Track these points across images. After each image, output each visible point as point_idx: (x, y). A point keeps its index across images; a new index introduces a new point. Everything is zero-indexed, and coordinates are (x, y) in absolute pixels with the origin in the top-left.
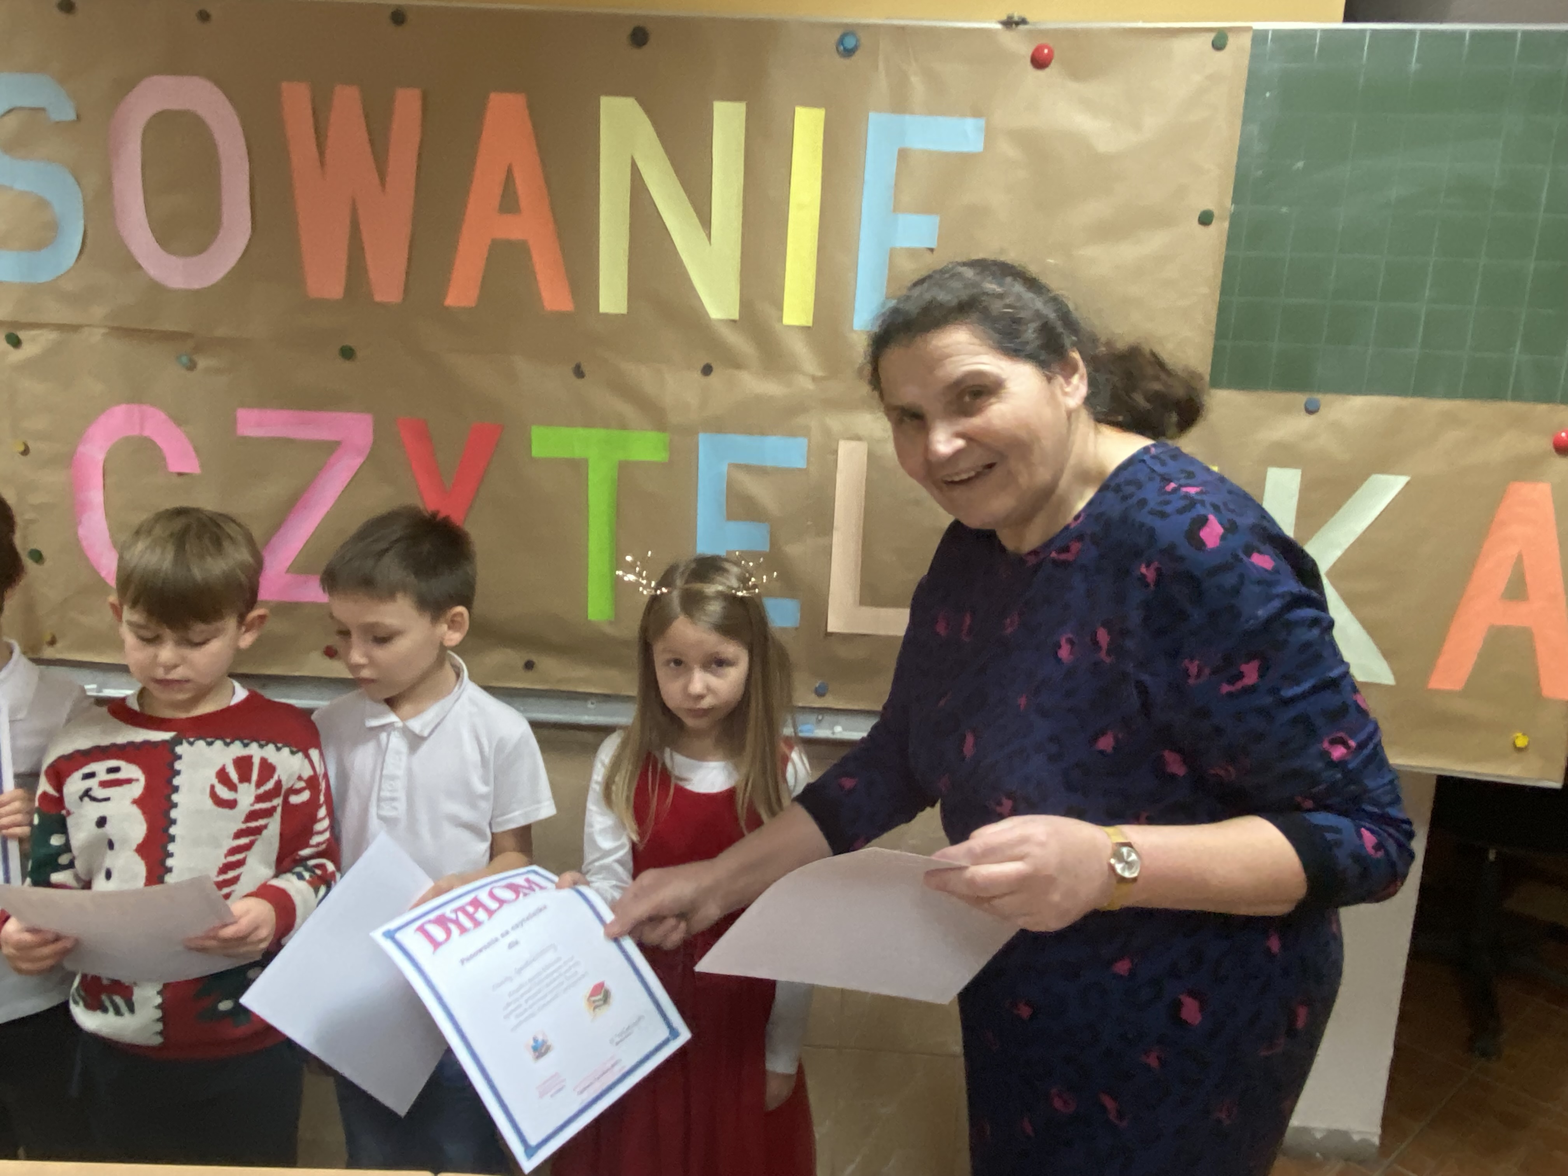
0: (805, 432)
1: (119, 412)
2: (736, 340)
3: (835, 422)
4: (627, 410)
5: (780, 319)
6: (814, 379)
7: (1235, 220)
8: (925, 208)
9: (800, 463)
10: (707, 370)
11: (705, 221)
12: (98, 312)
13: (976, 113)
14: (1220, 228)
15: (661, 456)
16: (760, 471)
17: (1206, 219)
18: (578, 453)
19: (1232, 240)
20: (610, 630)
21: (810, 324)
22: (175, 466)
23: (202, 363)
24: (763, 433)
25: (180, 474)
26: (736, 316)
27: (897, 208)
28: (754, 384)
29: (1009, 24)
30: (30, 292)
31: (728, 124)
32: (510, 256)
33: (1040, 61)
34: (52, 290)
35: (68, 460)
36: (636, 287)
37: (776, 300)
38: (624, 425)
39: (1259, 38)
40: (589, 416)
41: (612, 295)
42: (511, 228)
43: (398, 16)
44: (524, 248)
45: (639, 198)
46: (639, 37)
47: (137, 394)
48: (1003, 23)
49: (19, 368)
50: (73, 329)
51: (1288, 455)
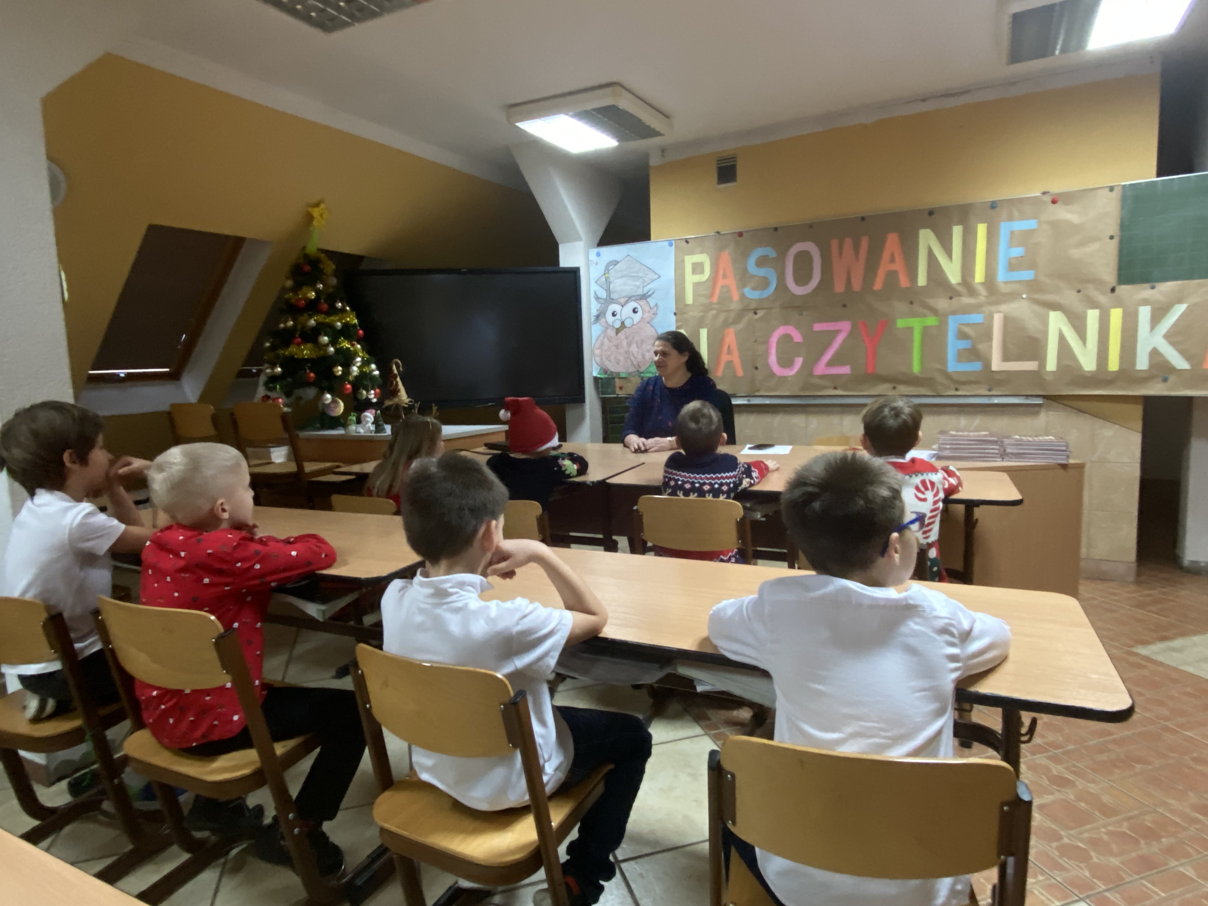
0: (983, 312)
1: (782, 328)
2: (960, 289)
3: (993, 308)
4: (926, 311)
5: (974, 281)
6: (986, 297)
7: (1121, 237)
8: (1020, 245)
9: (981, 321)
10: (951, 298)
11: (950, 256)
12: (779, 303)
13: (1035, 218)
14: (1116, 240)
15: (936, 323)
16: (968, 325)
17: (1112, 238)
18: (911, 325)
19: (1121, 242)
20: (920, 376)
21: (984, 281)
22: (795, 340)
23: (805, 313)
24: (969, 313)
25: (796, 343)
26: (960, 282)
27: (1010, 247)
28: (967, 300)
29: (1044, 193)
30: (761, 300)
31: (957, 231)
32: (892, 275)
33: (1054, 202)
34: (767, 299)
35: (767, 342)
36: (929, 278)
37: (973, 276)
38: (925, 316)
39: (1124, 187)
40: (914, 315)
41: (922, 281)
42: (893, 267)
43: (863, 219)
44: (896, 272)
45: (931, 254)
46: (931, 213)
47: (786, 323)
48: (1042, 194)
49: (757, 320)
50: (771, 308)
51: (1145, 302)
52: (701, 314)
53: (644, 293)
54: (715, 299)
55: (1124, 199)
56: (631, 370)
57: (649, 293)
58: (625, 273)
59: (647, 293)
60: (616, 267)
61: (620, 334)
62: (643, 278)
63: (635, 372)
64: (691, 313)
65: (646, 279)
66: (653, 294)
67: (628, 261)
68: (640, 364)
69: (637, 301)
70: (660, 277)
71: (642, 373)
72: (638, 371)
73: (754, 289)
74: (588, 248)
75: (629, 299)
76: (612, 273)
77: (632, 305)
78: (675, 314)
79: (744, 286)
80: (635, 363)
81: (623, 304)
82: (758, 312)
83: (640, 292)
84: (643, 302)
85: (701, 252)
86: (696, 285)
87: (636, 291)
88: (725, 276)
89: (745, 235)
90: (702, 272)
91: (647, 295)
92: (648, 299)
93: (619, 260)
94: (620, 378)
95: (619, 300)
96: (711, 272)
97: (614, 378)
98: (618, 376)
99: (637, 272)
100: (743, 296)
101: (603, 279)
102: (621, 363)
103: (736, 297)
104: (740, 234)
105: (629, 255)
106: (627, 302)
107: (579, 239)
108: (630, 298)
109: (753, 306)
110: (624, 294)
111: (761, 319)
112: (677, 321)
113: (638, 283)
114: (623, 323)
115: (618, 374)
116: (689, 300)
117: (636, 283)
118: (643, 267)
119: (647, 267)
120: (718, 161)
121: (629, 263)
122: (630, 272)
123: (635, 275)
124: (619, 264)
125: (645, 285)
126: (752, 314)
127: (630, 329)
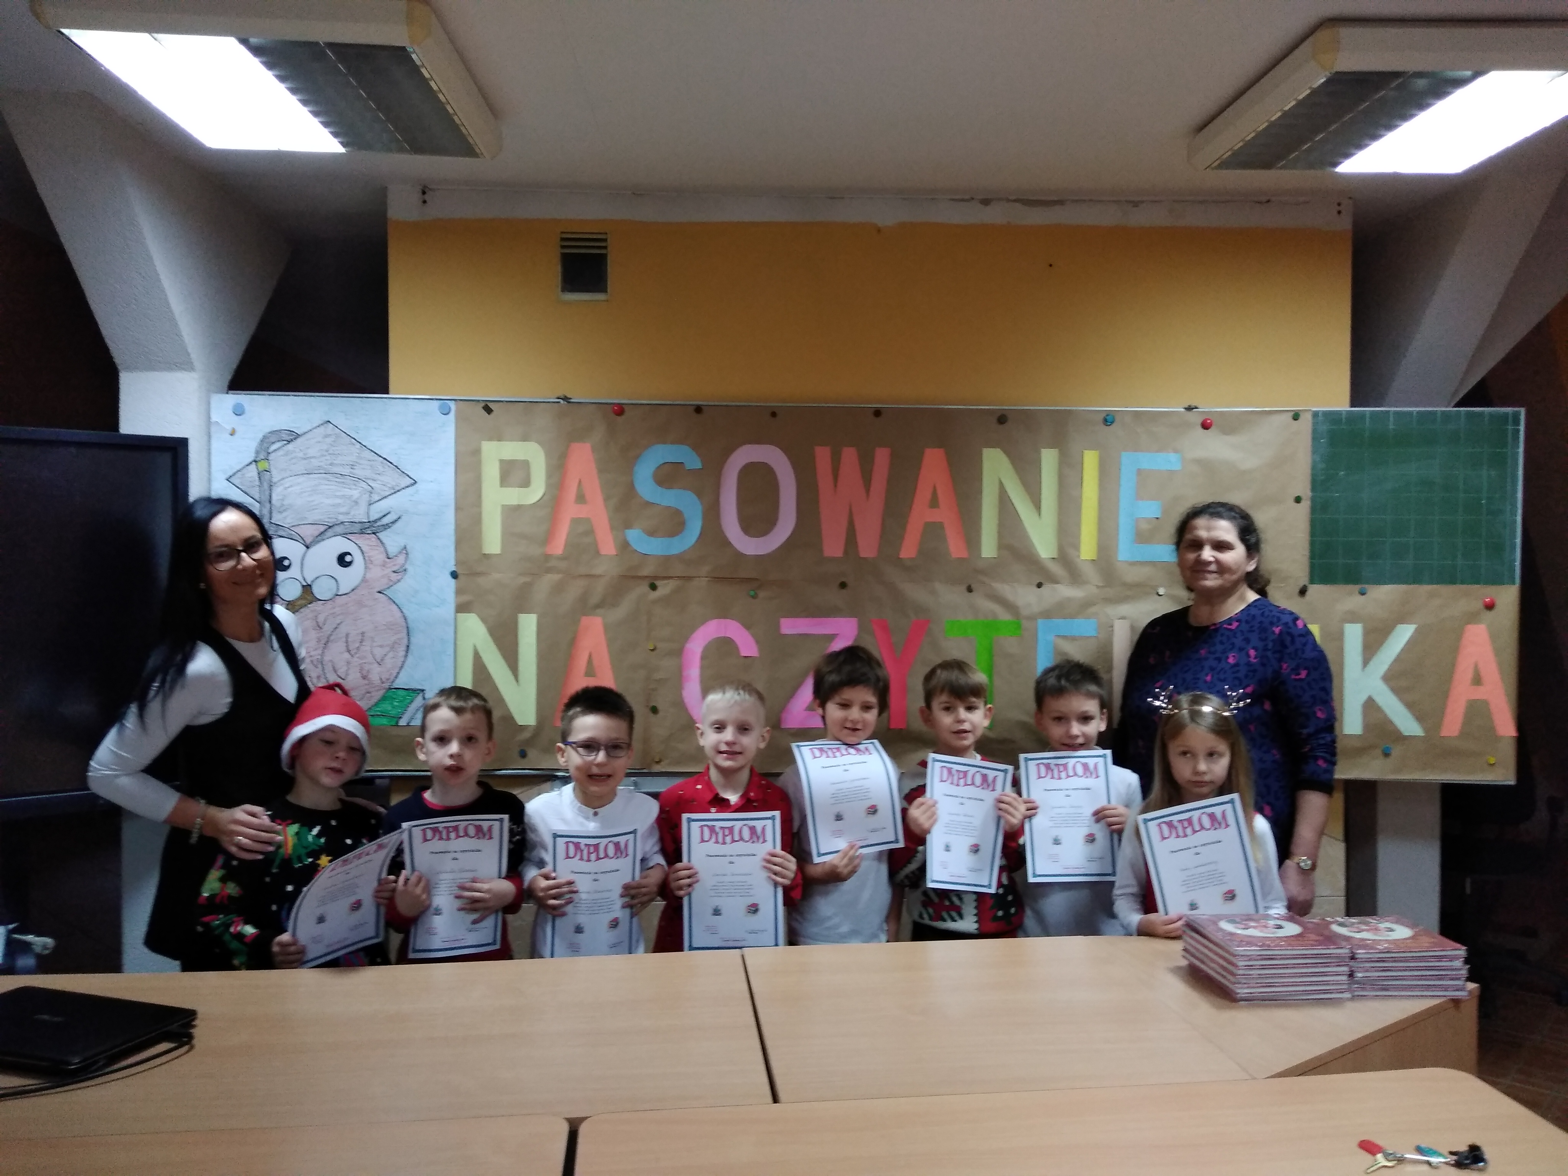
0: (1095, 616)
1: (714, 623)
2: (1056, 569)
3: (1113, 610)
4: (996, 608)
5: (1079, 556)
6: (1098, 587)
7: (1313, 500)
8: (1152, 498)
9: (1093, 633)
10: (1039, 585)
11: (1038, 506)
12: (705, 570)
13: (1174, 451)
14: (1306, 504)
16: (1069, 639)
17: (1298, 500)
19: (1313, 509)
21: (1095, 558)
22: (743, 652)
23: (762, 594)
24: (1072, 618)
25: (745, 657)
26: (1055, 556)
27: (1139, 497)
28: (1066, 591)
29: (1189, 409)
30: (667, 560)
31: (1049, 458)
32: (934, 530)
33: (1206, 426)
34: (680, 558)
35: (679, 652)
36: (1002, 546)
37: (1077, 547)
38: (994, 616)
39: (1315, 414)
40: (976, 613)
41: (988, 548)
42: (935, 516)
43: (877, 413)
44: (941, 525)
45: (1004, 500)
46: (1002, 419)
47: (723, 613)
48: (1185, 409)
49: (655, 602)
50: (689, 578)
51: (1353, 617)
52: (523, 579)
53: (371, 520)
54: (558, 547)
55: (1316, 435)
57: (385, 521)
58: (315, 463)
59: (380, 519)
60: (290, 446)
62: (370, 482)
64: (496, 576)
65: (377, 485)
66: (394, 522)
67: (327, 436)
69: (349, 536)
70: (416, 483)
73: (651, 533)
74: (211, 389)
75: (327, 530)
76: (279, 460)
77: (338, 545)
78: (454, 575)
79: (628, 525)
81: (308, 542)
82: (658, 583)
83: (360, 514)
84: (366, 542)
85: (525, 438)
86: (512, 512)
87: (348, 513)
88: (581, 498)
89: (628, 413)
90: (526, 483)
91: (379, 523)
92: (380, 535)
93: (300, 432)
95: (298, 530)
96: (549, 486)
99: (352, 466)
100: (625, 546)
101: (252, 471)
103: (608, 547)
104: (619, 410)
105: (329, 422)
106: (320, 537)
107: (186, 365)
108: (330, 527)
109: (646, 572)
110: (314, 517)
111: (666, 601)
112: (459, 592)
113: (355, 493)
114: (307, 588)
116: (493, 544)
117: (347, 492)
118: (367, 454)
119: (380, 456)
120: (563, 239)
121: (329, 440)
122: (331, 464)
123: (346, 471)
124: (299, 440)
125: (373, 500)
126: (644, 588)
127: (329, 605)
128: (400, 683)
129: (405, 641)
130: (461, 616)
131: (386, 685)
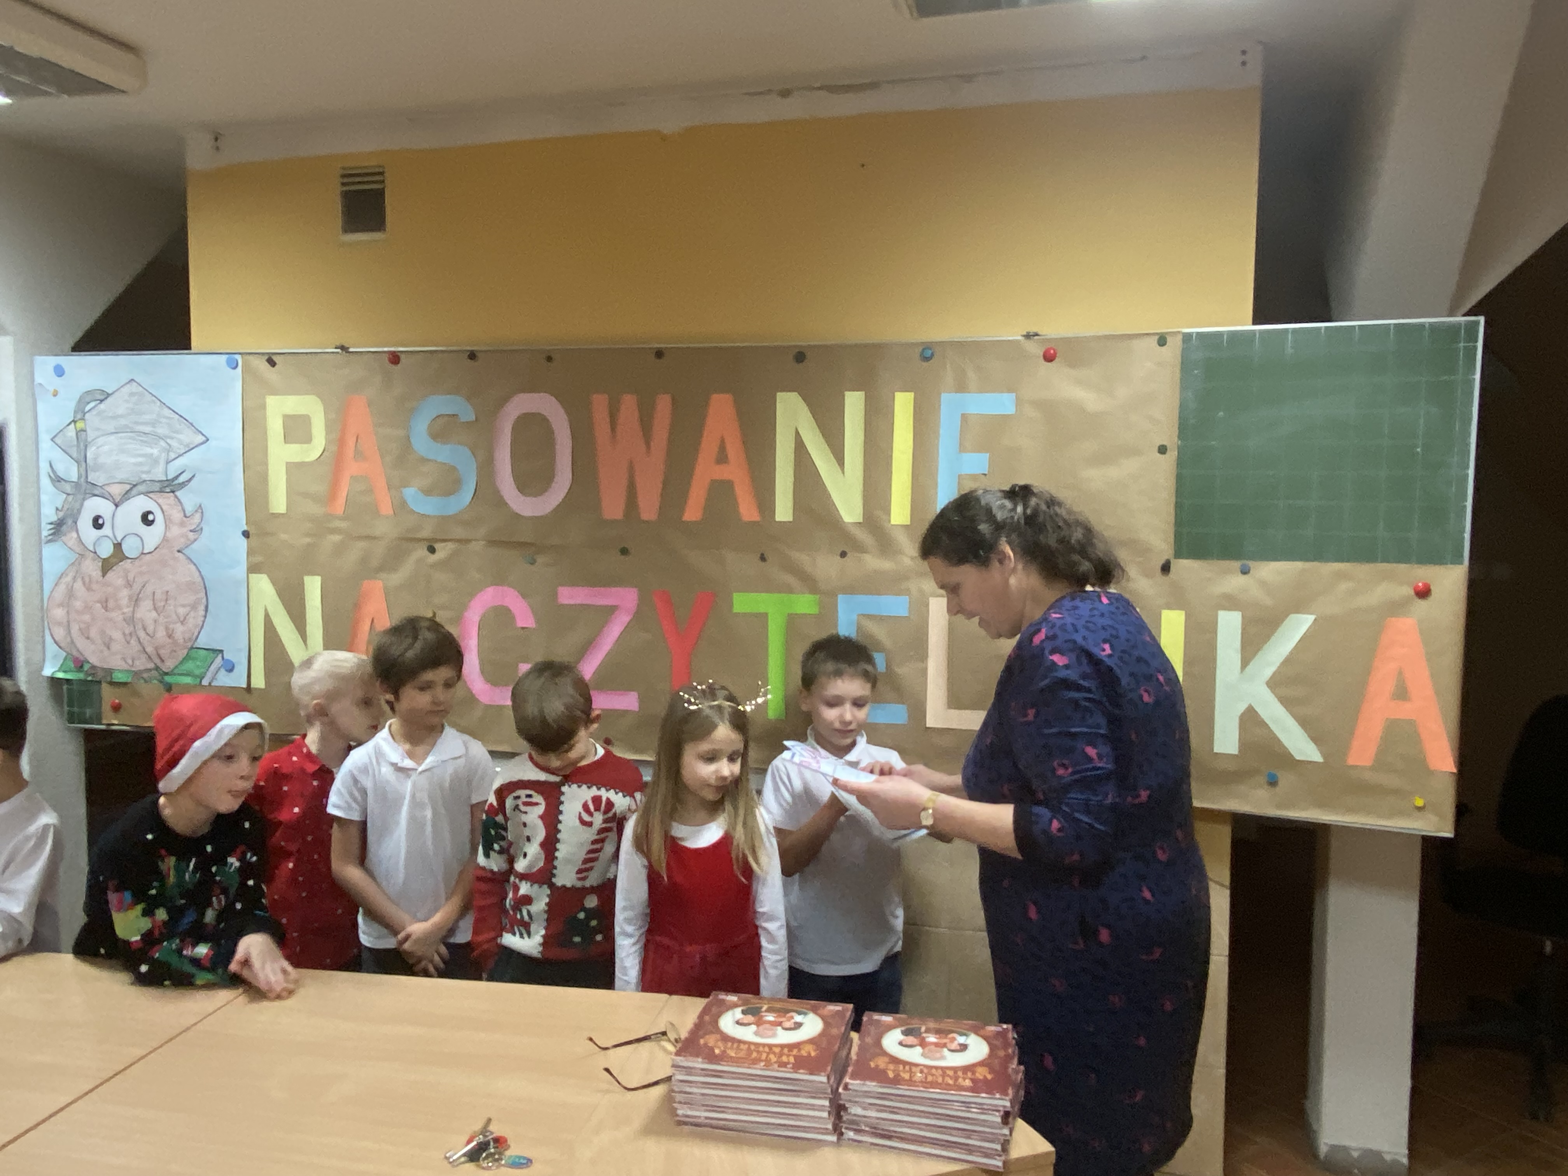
0: (907, 592)
1: (490, 590)
2: (862, 536)
3: (926, 586)
4: (793, 581)
5: (890, 521)
6: (912, 558)
7: (1181, 451)
8: (979, 449)
9: (904, 612)
10: (843, 554)
11: (841, 462)
12: (482, 531)
13: (1010, 390)
14: (1172, 455)
15: (813, 610)
16: (880, 619)
17: (1162, 450)
18: (762, 610)
19: (1181, 463)
20: (783, 727)
21: (909, 523)
22: (520, 624)
23: (540, 559)
24: (880, 594)
25: (523, 628)
26: (861, 520)
27: (962, 448)
28: (873, 562)
29: (1028, 336)
30: (444, 520)
31: (854, 403)
32: (722, 489)
33: (1049, 357)
34: (455, 519)
35: (457, 621)
36: (798, 506)
37: (887, 509)
38: (790, 590)
39: (1187, 337)
40: (769, 586)
41: (784, 511)
42: (724, 472)
43: (659, 354)
44: (729, 485)
45: (800, 452)
46: (800, 357)
47: (499, 580)
48: (1024, 336)
49: (433, 566)
50: (467, 541)
51: (1230, 602)
52: (308, 540)
53: (170, 477)
54: (339, 507)
55: (1186, 366)
56: (141, 664)
58: (123, 422)
59: (177, 477)
60: (103, 406)
61: (110, 575)
62: (169, 441)
63: (149, 670)
64: (284, 536)
65: (174, 443)
66: (190, 480)
67: (132, 394)
68: (162, 652)
69: (151, 495)
70: (208, 440)
71: (166, 674)
72: (157, 668)
73: (428, 492)
75: (132, 488)
76: (93, 420)
77: (141, 502)
78: (246, 534)
79: (404, 482)
80: (149, 649)
81: (118, 499)
82: (437, 546)
83: (159, 474)
84: (167, 500)
85: (305, 391)
86: (294, 469)
87: (148, 472)
88: (359, 455)
89: (403, 361)
90: (307, 439)
92: (178, 493)
93: (110, 392)
94: (112, 683)
95: (107, 488)
96: (328, 442)
97: (100, 682)
98: (109, 679)
99: (153, 424)
100: (402, 506)
101: (70, 431)
102: (115, 647)
103: (386, 505)
104: (395, 358)
105: (134, 380)
106: (127, 496)
108: (135, 486)
109: (426, 533)
110: (120, 476)
111: (444, 564)
112: (250, 552)
113: (155, 451)
114: (118, 546)
115: (109, 672)
116: (279, 503)
117: (148, 450)
118: (167, 412)
119: (177, 414)
120: (343, 176)
121: (134, 399)
122: (137, 423)
123: (148, 429)
124: (109, 400)
125: (170, 459)
126: (421, 552)
127: (137, 562)
128: (202, 642)
129: (204, 600)
130: (253, 577)
131: (189, 645)
